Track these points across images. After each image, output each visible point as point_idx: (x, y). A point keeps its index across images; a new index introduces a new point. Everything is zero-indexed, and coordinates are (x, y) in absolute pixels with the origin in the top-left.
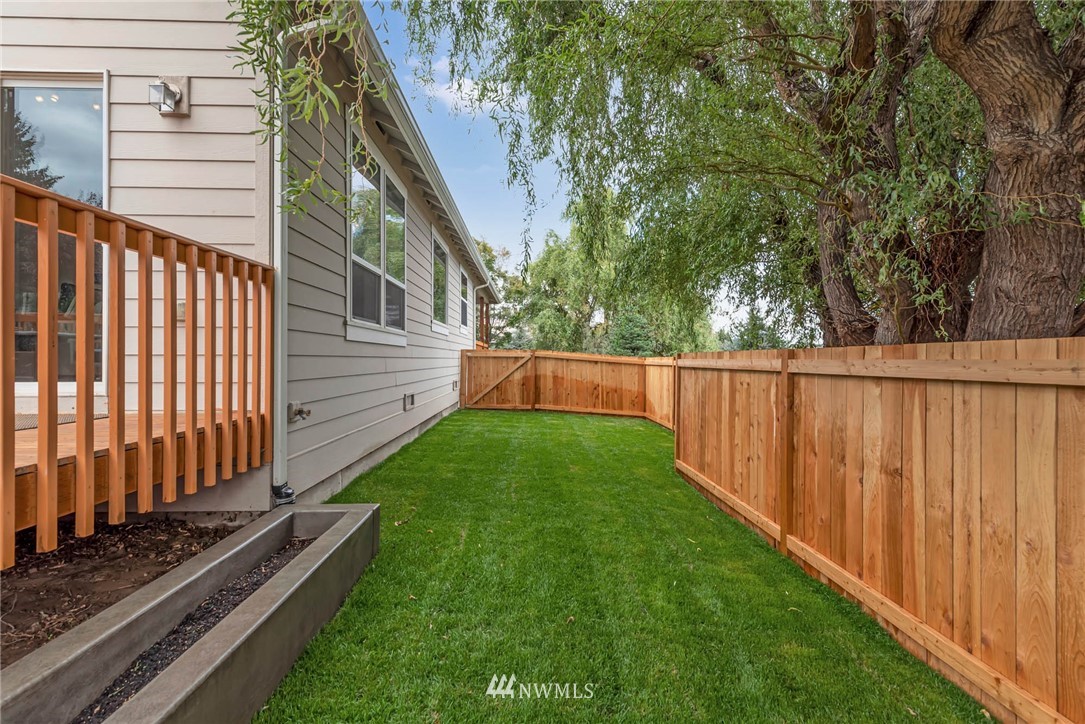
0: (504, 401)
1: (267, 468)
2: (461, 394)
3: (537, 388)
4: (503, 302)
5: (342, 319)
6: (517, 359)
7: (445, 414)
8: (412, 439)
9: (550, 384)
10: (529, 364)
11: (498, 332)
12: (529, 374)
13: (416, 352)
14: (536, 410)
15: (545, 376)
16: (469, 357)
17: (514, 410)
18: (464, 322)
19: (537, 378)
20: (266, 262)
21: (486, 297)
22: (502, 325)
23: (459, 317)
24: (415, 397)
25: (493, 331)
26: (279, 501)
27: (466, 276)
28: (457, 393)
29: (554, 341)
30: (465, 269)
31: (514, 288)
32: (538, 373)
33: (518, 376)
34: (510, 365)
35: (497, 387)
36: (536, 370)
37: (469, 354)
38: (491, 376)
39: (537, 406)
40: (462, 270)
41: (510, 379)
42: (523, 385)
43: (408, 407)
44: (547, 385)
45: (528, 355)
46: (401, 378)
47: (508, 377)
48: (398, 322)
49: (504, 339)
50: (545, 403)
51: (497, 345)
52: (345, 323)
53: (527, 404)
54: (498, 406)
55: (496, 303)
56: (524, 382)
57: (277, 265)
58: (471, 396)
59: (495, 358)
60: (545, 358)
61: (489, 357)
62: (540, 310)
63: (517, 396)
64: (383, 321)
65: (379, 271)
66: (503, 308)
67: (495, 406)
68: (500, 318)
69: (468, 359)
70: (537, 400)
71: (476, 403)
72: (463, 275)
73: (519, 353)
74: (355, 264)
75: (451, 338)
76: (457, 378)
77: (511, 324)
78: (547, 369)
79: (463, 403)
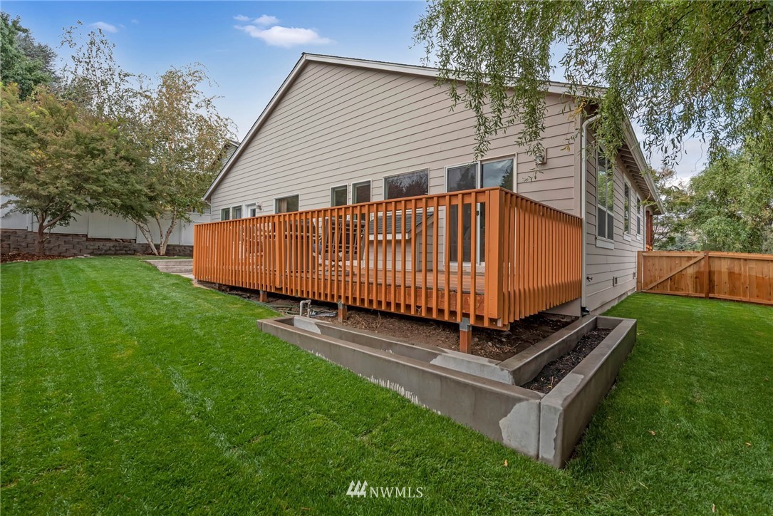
0: (677, 289)
1: (579, 299)
2: (637, 282)
3: (711, 281)
4: (666, 213)
5: (594, 237)
6: (690, 258)
7: (629, 294)
8: (616, 304)
9: (725, 278)
10: (703, 262)
11: (661, 237)
12: (702, 269)
13: (618, 253)
14: (710, 298)
15: (720, 272)
16: (644, 256)
17: (688, 296)
18: (639, 232)
19: (711, 273)
20: (579, 216)
21: (653, 211)
22: (666, 231)
23: (636, 229)
24: (618, 279)
25: (656, 236)
26: (585, 313)
27: (639, 198)
28: (635, 280)
29: (724, 244)
30: (639, 194)
31: (678, 201)
32: (712, 269)
33: (691, 271)
34: (683, 263)
35: (671, 278)
36: (710, 266)
37: (644, 254)
38: (664, 271)
39: (711, 295)
40: (638, 195)
41: (683, 273)
42: (696, 278)
43: (615, 285)
44: (722, 280)
45: (702, 255)
46: (613, 267)
47: (681, 271)
48: (611, 236)
49: (667, 242)
50: (719, 293)
51: (661, 247)
52: (596, 238)
53: (702, 293)
54: (672, 293)
55: (659, 213)
56: (698, 276)
57: (583, 216)
58: (646, 284)
59: (668, 257)
60: (720, 258)
61: (663, 256)
62: (707, 218)
63: (690, 286)
64: (606, 236)
65: (605, 210)
66: (666, 217)
67: (669, 292)
68: (663, 225)
69: (643, 258)
70: (711, 289)
71: (651, 289)
72: (638, 199)
73: (692, 254)
74: (599, 209)
75: (632, 243)
76: (635, 270)
77: (676, 230)
78: (723, 267)
79: (640, 288)
